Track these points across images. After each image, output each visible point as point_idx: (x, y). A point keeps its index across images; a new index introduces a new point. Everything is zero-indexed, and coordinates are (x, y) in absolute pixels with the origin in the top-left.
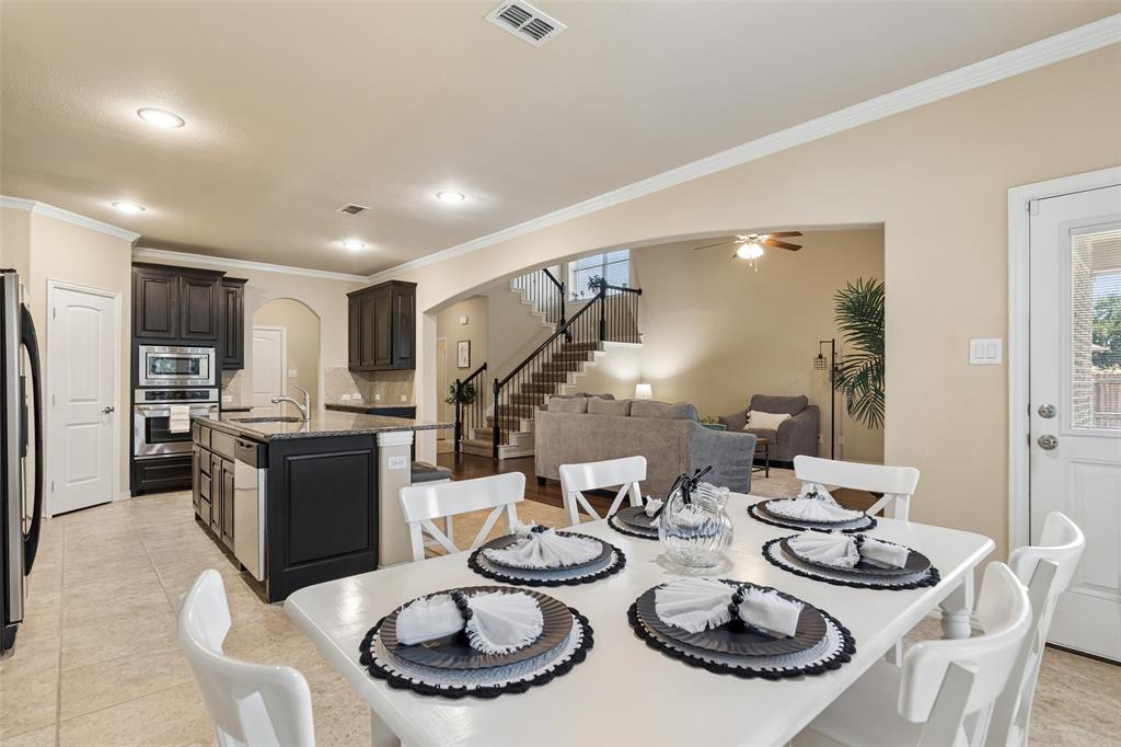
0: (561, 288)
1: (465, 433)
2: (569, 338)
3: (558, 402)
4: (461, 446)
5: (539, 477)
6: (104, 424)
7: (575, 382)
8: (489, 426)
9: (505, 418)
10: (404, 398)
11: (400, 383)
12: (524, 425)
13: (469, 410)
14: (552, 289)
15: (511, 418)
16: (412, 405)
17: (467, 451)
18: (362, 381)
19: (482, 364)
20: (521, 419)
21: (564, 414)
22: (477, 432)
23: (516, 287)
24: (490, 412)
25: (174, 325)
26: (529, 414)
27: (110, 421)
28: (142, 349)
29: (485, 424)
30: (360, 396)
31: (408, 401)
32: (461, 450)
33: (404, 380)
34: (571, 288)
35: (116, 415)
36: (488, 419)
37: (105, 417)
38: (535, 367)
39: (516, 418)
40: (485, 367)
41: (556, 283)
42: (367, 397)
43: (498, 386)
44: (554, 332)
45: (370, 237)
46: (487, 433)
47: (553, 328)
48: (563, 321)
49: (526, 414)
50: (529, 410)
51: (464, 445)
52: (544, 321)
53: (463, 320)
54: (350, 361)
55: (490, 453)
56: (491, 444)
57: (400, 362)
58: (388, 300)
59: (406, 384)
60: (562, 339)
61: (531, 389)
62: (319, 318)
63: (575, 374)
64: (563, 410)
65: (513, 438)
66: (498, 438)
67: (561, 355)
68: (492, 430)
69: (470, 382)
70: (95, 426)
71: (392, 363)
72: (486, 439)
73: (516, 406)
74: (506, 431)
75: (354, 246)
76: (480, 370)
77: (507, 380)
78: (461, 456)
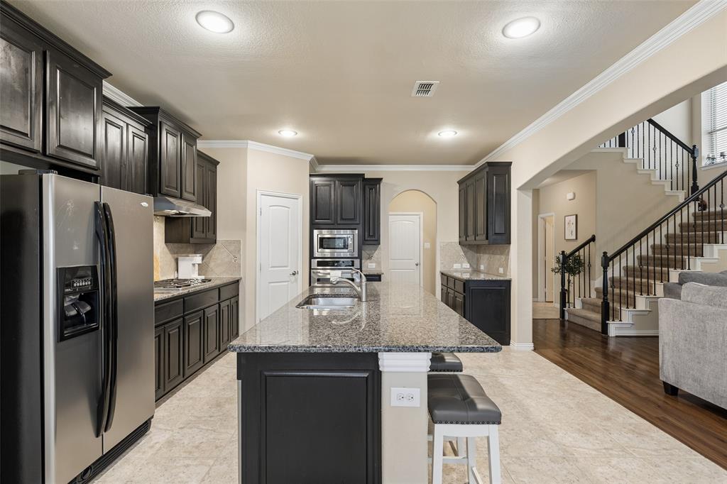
0: (693, 151)
1: (571, 301)
2: (703, 206)
3: (700, 290)
4: (566, 314)
5: (664, 383)
6: (292, 283)
7: (716, 256)
8: (598, 297)
9: (617, 291)
10: (501, 270)
11: (498, 256)
12: (642, 302)
13: (576, 281)
14: (680, 155)
15: (624, 291)
16: (507, 278)
17: (572, 320)
18: (470, 253)
19: (590, 237)
20: (638, 295)
21: (714, 309)
22: (583, 302)
23: (630, 156)
24: (598, 283)
25: (333, 215)
26: (648, 290)
27: (296, 280)
28: (316, 232)
29: (594, 295)
30: (468, 266)
31: (505, 274)
32: (567, 318)
33: (502, 254)
34: (705, 152)
35: (299, 276)
36: (597, 290)
37: (293, 277)
38: (657, 238)
39: (631, 293)
40: (593, 239)
41: (684, 146)
42: (475, 266)
43: (607, 261)
44: (682, 200)
45: (460, 122)
46: (594, 305)
47: (681, 196)
48: (695, 188)
49: (644, 289)
50: (648, 285)
51: (569, 314)
52: (667, 189)
53: (570, 196)
54: (460, 237)
55: (598, 327)
56: (598, 317)
57: (495, 237)
58: (484, 182)
59: (503, 257)
60: (693, 207)
61: (651, 262)
62: (436, 203)
63: (716, 247)
64: (711, 302)
65: (627, 315)
66: (607, 313)
67: (695, 225)
68: (600, 302)
69: (577, 253)
70: (286, 283)
71: (487, 238)
72: (593, 311)
73: (631, 279)
74: (617, 306)
75: (447, 135)
76: (588, 242)
77: (619, 253)
78: (567, 324)
